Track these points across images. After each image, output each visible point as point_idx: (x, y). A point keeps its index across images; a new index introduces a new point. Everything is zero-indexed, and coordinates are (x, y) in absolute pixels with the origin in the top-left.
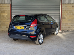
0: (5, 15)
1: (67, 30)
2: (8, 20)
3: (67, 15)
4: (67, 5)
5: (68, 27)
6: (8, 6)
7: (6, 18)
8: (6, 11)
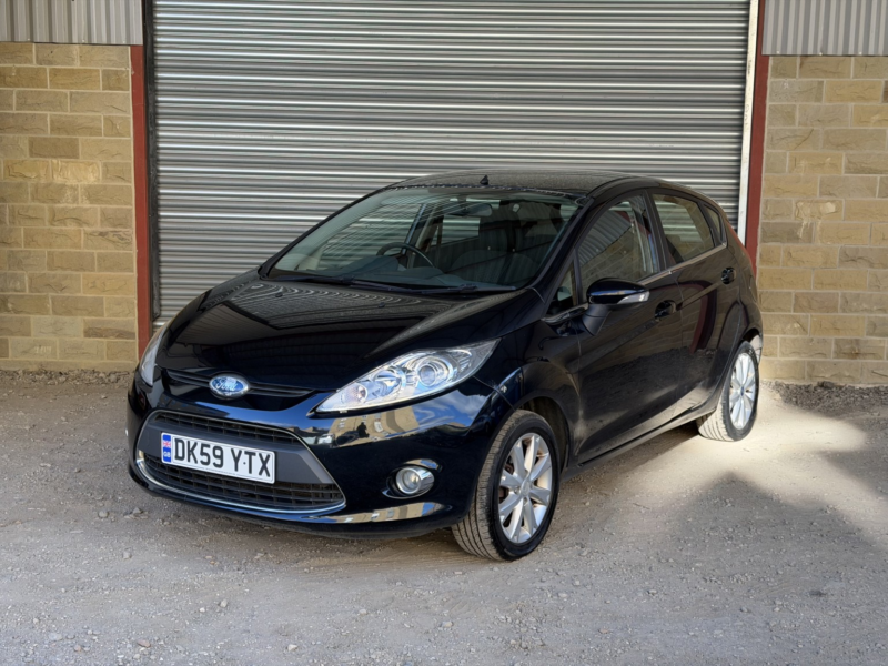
0: (72, 182)
1: (827, 376)
2: (110, 249)
3: (828, 191)
4: (826, 73)
5: (832, 338)
6: (107, 74)
7: (79, 221)
8: (81, 138)
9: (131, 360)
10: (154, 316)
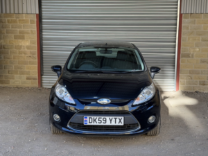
0: (23, 45)
1: (197, 90)
3: (197, 45)
4: (196, 18)
5: (198, 80)
9: (36, 84)
10: (42, 75)
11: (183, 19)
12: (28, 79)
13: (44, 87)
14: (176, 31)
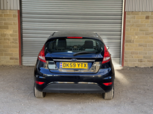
0: (7, 33)
1: (136, 65)
3: (136, 34)
4: (136, 14)
5: (137, 59)
6: (13, 15)
7: (9, 40)
8: (9, 26)
9: (18, 63)
10: (22, 56)
11: (126, 16)
12: (11, 59)
13: (24, 65)
14: (121, 24)
